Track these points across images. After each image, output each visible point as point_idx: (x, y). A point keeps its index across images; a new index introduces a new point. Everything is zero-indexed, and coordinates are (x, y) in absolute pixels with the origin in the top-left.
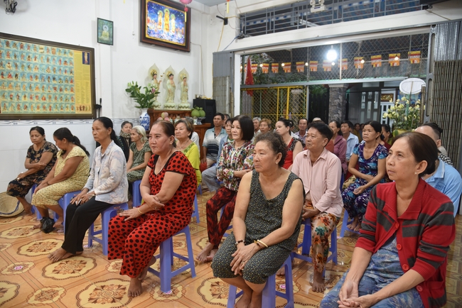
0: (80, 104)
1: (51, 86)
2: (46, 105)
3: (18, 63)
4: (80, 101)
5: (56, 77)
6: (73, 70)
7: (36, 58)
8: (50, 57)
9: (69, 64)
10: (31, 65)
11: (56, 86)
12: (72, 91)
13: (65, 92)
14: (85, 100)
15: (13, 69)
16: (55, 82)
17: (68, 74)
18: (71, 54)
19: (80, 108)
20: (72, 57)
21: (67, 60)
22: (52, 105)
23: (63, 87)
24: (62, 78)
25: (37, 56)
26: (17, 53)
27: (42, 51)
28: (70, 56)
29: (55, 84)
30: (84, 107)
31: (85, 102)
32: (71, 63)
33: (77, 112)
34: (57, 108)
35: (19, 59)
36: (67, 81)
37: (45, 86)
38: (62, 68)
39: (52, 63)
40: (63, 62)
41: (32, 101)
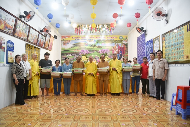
0: (186, 55)
1: (176, 48)
2: (175, 57)
3: (169, 42)
4: (186, 53)
5: (178, 43)
6: (184, 37)
7: (172, 37)
8: (176, 35)
9: (182, 34)
10: (172, 41)
11: (178, 48)
12: (183, 48)
13: (181, 50)
14: (188, 52)
15: (168, 44)
16: (178, 46)
17: (182, 40)
18: (183, 29)
19: (186, 57)
20: (183, 30)
21: (181, 33)
22: (176, 57)
23: (180, 47)
24: (180, 43)
25: (173, 36)
26: (169, 38)
27: (174, 33)
28: (182, 30)
29: (178, 47)
30: (188, 56)
31: (188, 53)
32: (183, 34)
33: (185, 60)
34: (178, 58)
35: (169, 40)
36: (181, 44)
37: (175, 49)
38: (180, 38)
39: (177, 37)
40: (180, 35)
41: (171, 56)
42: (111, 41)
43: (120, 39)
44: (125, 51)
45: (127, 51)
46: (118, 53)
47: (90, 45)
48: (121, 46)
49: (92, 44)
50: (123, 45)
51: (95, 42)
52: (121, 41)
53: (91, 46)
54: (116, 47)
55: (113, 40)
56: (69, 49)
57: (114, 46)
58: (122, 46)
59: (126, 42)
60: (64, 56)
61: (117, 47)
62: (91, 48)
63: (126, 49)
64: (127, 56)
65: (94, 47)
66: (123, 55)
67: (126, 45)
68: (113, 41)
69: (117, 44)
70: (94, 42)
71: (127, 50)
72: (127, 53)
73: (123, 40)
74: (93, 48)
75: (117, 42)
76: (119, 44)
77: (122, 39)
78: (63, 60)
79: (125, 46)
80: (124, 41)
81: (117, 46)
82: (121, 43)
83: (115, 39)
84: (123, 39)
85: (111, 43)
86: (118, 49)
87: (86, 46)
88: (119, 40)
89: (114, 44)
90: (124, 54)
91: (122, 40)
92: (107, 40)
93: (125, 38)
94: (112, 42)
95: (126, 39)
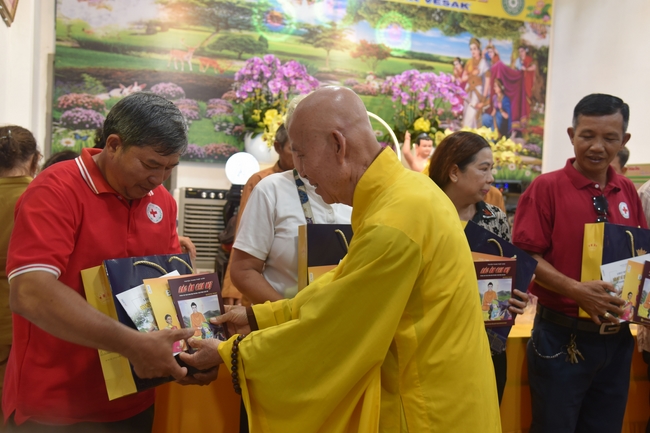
42: (449, 19)
43: (505, 6)
44: (534, 99)
45: (543, 101)
46: (489, 111)
47: (301, 25)
48: (507, 62)
49: (313, 24)
50: (523, 53)
51: (342, 13)
52: (511, 27)
53: (310, 35)
54: (476, 64)
55: (459, 10)
56: (126, 41)
57: (466, 56)
58: (518, 65)
59: (543, 34)
60: (83, 97)
61: (483, 67)
62: (308, 49)
63: (536, 88)
64: (541, 132)
65: (329, 46)
66: (515, 125)
67: (541, 57)
68: (463, 15)
69: (484, 41)
70: (331, 11)
71: (543, 92)
72: (543, 117)
73: (527, 20)
74: (321, 52)
75: (485, 32)
76: (497, 42)
77: (520, 9)
78: (70, 125)
79: (533, 67)
80: (533, 26)
81: (488, 58)
82: (508, 43)
83: (476, 8)
84: (525, 12)
85: (449, 33)
86: (487, 80)
87: (272, 30)
88: (501, 14)
89: (465, 39)
90: (523, 120)
91: (522, 17)
92: (423, 9)
93: (539, 10)
94: (455, 24)
95: (544, 14)
